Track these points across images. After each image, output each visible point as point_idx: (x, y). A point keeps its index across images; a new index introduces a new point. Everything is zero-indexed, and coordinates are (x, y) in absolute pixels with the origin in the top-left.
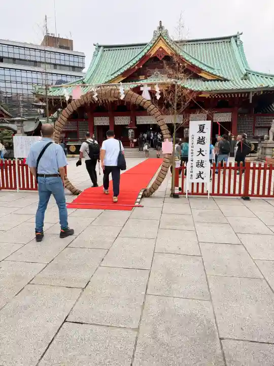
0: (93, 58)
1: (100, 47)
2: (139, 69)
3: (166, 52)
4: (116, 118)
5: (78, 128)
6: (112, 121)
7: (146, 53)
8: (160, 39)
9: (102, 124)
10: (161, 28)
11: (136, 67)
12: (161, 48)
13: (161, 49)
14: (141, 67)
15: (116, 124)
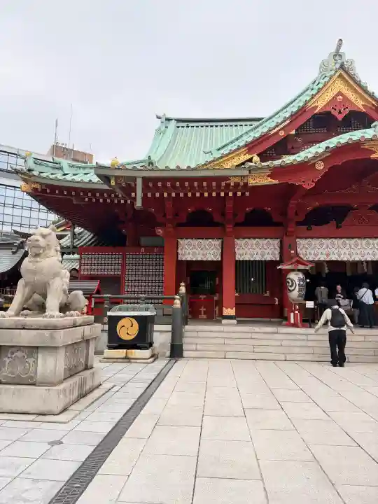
0: (155, 139)
1: (168, 120)
2: (287, 138)
3: (352, 104)
4: (240, 242)
5: (123, 270)
7: (306, 102)
8: (340, 76)
9: (200, 258)
10: (337, 54)
11: (282, 133)
12: (340, 93)
13: (340, 97)
14: (293, 132)
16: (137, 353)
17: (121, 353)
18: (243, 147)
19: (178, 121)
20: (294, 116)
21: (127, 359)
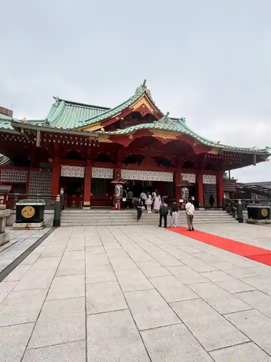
1: (60, 100)
2: (120, 121)
3: (149, 110)
4: (94, 169)
5: (28, 180)
6: (88, 173)
7: (129, 106)
8: (144, 97)
9: (73, 175)
10: (144, 86)
11: (117, 118)
12: (144, 104)
13: (144, 106)
14: (122, 119)
15: (93, 176)
16: (33, 225)
17: (24, 225)
18: (99, 122)
19: (66, 102)
20: (123, 111)
21: (27, 228)
